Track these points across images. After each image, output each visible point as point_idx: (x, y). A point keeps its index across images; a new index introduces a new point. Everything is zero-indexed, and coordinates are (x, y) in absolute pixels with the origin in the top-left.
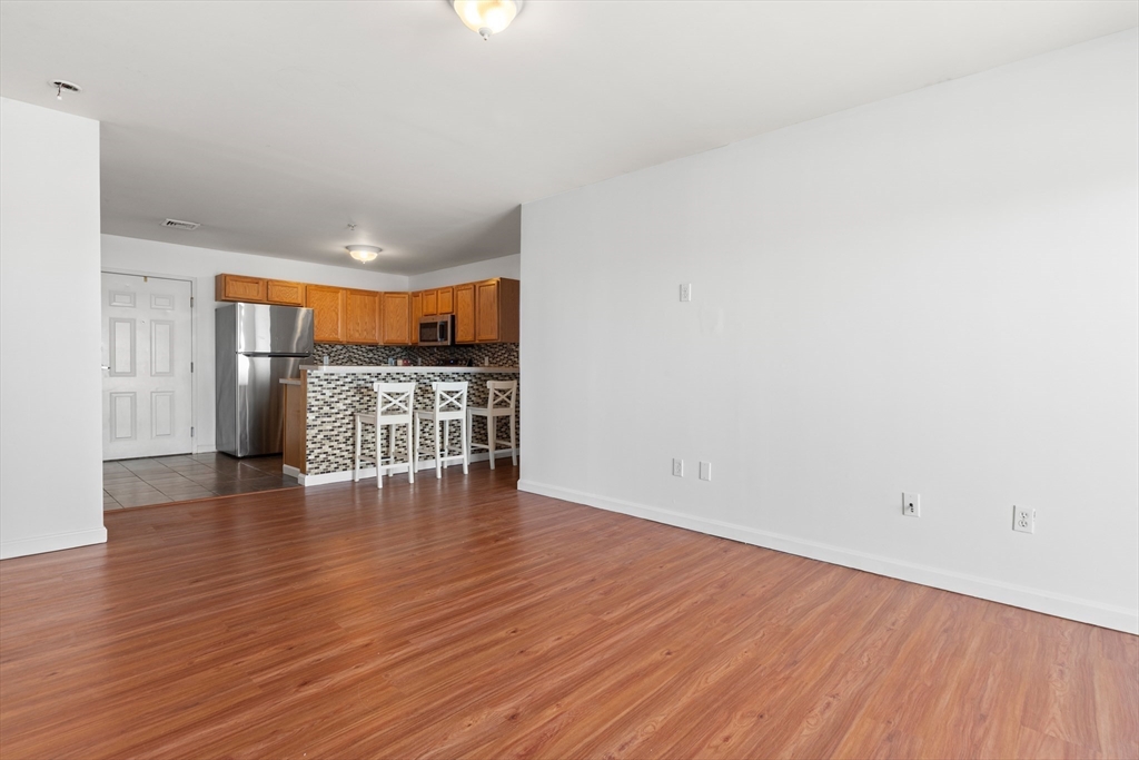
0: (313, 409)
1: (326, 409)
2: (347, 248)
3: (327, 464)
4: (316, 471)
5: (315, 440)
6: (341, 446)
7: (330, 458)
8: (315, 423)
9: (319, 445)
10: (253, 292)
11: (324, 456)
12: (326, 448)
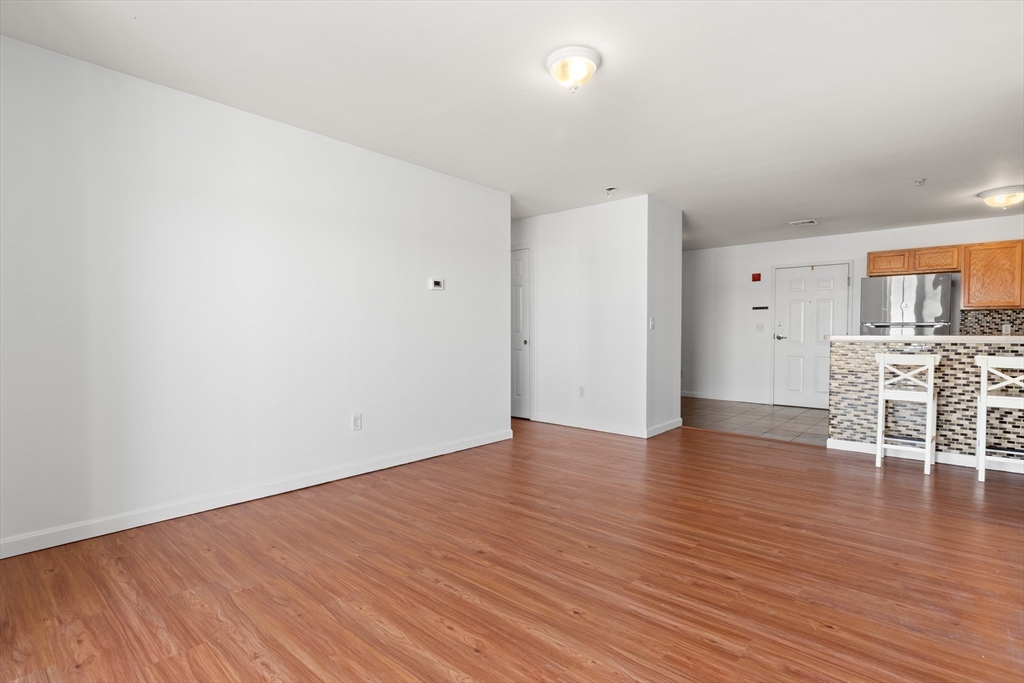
0: (836, 376)
1: (851, 378)
2: (978, 195)
3: (852, 432)
4: (840, 436)
5: (839, 406)
6: (868, 417)
7: (855, 427)
8: (838, 390)
9: (842, 412)
10: (897, 264)
11: (849, 423)
12: (850, 416)
